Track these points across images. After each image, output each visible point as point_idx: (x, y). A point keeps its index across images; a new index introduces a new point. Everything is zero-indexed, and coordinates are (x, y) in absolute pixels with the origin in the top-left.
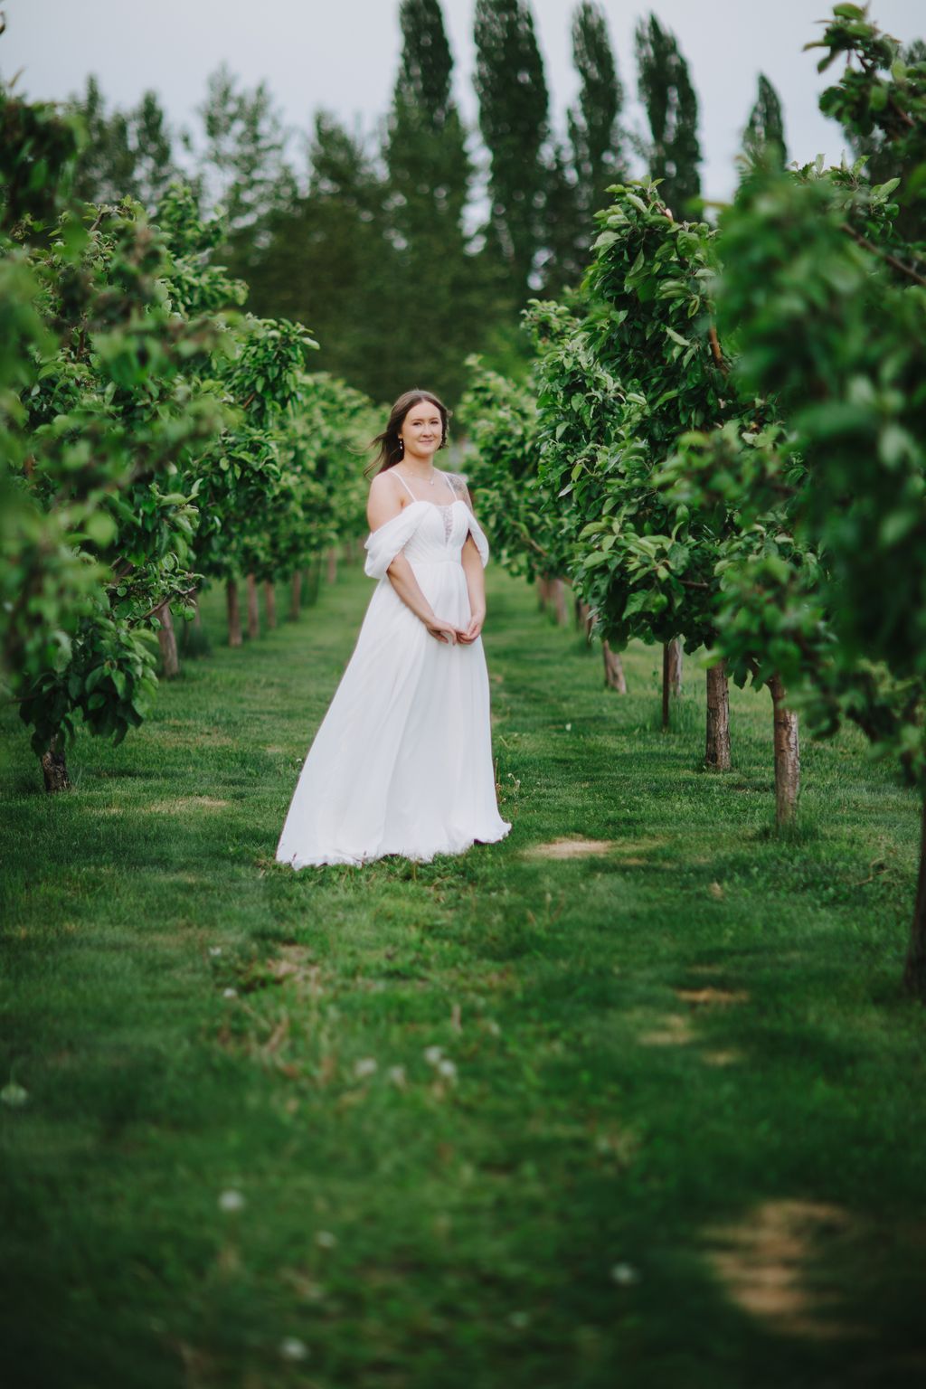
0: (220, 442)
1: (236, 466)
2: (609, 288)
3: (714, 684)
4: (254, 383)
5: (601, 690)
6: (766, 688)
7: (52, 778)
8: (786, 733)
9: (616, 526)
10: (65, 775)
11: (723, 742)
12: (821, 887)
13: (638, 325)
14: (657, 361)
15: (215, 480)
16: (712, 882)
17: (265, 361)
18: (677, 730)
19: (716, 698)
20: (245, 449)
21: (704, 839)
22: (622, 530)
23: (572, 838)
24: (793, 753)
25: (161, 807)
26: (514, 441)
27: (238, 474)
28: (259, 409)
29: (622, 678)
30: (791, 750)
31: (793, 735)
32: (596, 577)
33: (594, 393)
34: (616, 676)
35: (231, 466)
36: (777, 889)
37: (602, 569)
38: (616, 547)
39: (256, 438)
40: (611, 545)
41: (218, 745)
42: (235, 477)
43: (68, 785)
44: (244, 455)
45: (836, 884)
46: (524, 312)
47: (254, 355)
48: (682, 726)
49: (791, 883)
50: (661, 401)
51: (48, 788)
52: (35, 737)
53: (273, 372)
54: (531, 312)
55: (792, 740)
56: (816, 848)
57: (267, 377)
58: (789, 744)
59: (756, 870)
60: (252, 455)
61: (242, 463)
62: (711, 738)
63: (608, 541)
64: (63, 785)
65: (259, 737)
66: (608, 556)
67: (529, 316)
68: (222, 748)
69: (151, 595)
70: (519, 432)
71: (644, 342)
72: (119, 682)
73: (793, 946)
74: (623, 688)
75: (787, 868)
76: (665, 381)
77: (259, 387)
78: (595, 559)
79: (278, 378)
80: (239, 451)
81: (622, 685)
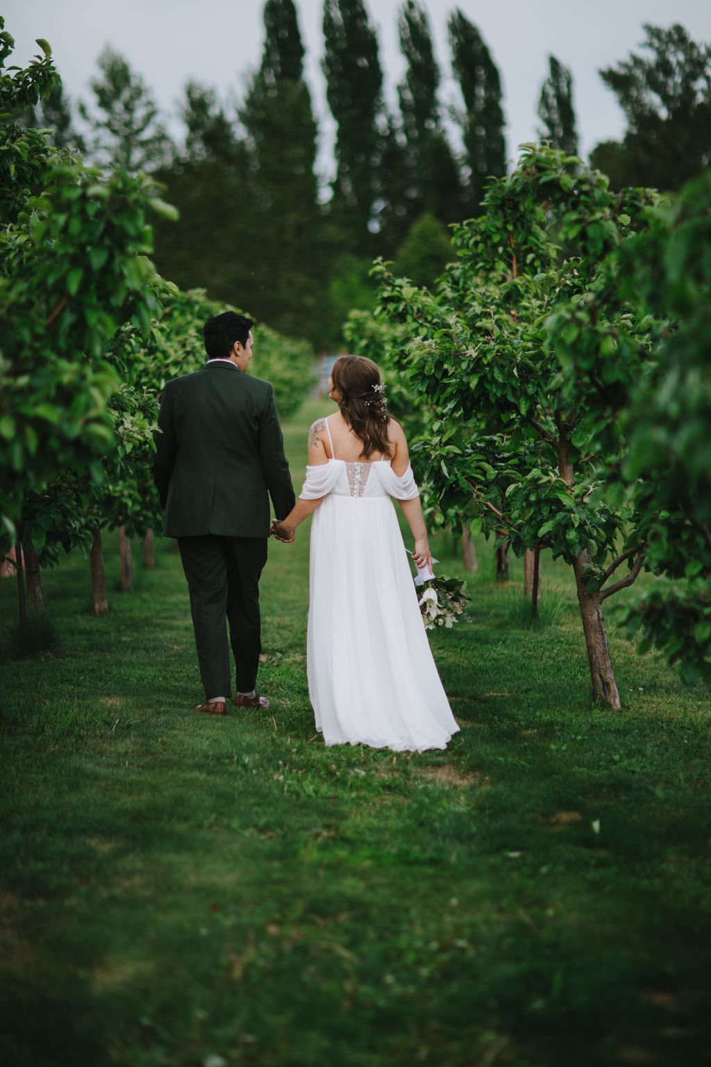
1: (30, 431)
4: (63, 281)
5: (590, 708)
17: (84, 238)
26: (464, 366)
27: (33, 444)
28: (74, 327)
29: (614, 687)
34: (606, 685)
35: (20, 431)
39: (66, 379)
42: (26, 451)
44: (43, 411)
47: (65, 229)
53: (98, 260)
57: (88, 269)
60: (59, 411)
61: (41, 426)
70: (472, 352)
77: (73, 286)
79: (107, 269)
80: (36, 404)
81: (615, 697)
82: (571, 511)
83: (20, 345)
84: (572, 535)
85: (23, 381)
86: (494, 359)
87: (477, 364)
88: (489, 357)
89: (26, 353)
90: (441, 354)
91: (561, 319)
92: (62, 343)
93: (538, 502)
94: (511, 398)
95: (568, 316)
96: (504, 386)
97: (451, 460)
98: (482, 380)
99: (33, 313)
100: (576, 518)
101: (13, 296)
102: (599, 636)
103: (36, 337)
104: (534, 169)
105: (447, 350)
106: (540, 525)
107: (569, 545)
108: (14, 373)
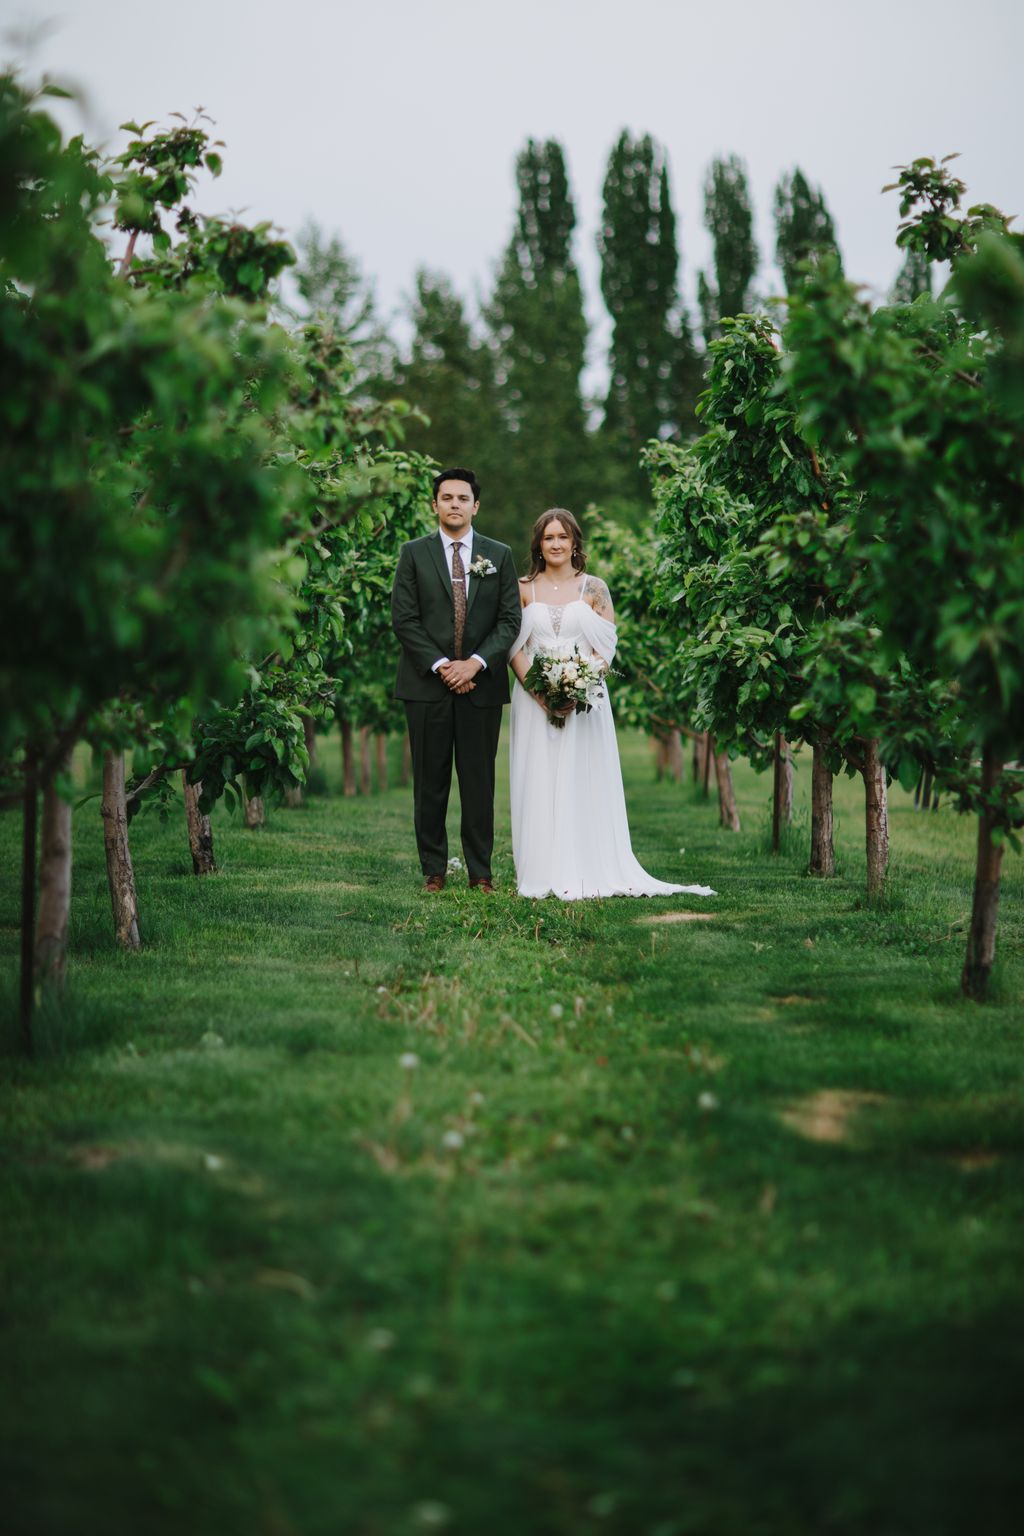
0: (352, 566)
1: (368, 590)
2: (720, 410)
3: (819, 794)
5: (716, 829)
6: (859, 775)
7: (200, 862)
8: (876, 815)
9: (723, 623)
10: (212, 860)
11: (827, 850)
12: (904, 942)
13: (746, 443)
14: (763, 477)
16: (806, 938)
18: (787, 853)
19: (821, 808)
20: (376, 574)
21: (801, 910)
22: (729, 627)
23: (681, 912)
24: (883, 833)
25: (303, 887)
26: (633, 583)
28: (388, 537)
29: (736, 817)
30: (881, 830)
31: (883, 816)
32: (705, 669)
33: (708, 516)
34: (730, 816)
35: (363, 588)
36: (863, 944)
37: (710, 661)
38: (723, 641)
39: (386, 564)
40: (719, 640)
41: (348, 851)
42: (366, 599)
43: (215, 869)
44: (375, 579)
45: (915, 940)
46: (643, 450)
48: (792, 850)
49: (876, 939)
50: (764, 515)
51: (196, 870)
52: (202, 798)
54: (650, 450)
55: (882, 821)
56: (903, 916)
58: (879, 824)
59: (846, 929)
60: (383, 579)
61: (374, 587)
62: (816, 845)
63: (717, 636)
64: (210, 869)
65: (386, 847)
66: (716, 649)
67: (648, 455)
68: (352, 853)
69: (296, 692)
71: (751, 459)
72: (279, 747)
73: (871, 973)
74: (737, 828)
75: (874, 929)
76: (769, 495)
78: (704, 650)
79: (406, 508)
81: (735, 823)
85: (363, 564)
87: (641, 583)
89: (363, 550)
91: (662, 545)
92: (382, 546)
98: (645, 593)
105: (622, 571)
106: (679, 692)
108: (358, 560)
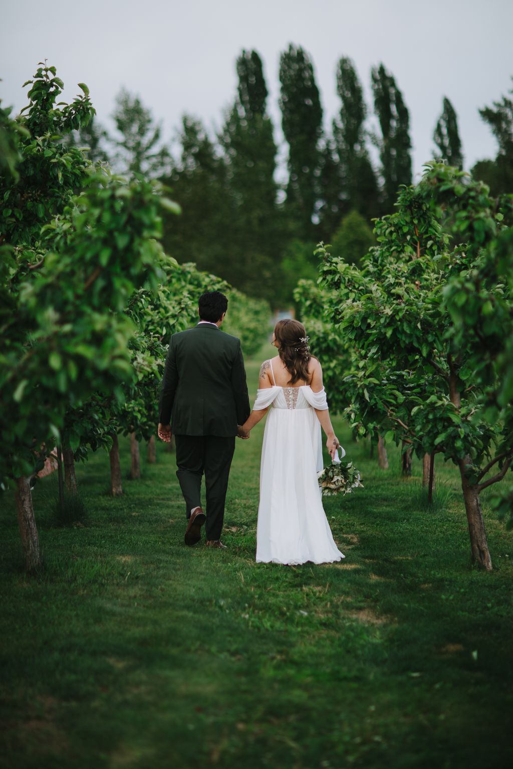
1: (72, 364)
4: (96, 257)
5: (470, 569)
15: (45, 381)
17: (113, 226)
26: (382, 321)
27: (73, 372)
28: (104, 289)
29: (488, 554)
34: (482, 552)
35: (65, 364)
39: (99, 326)
42: (69, 379)
44: (83, 350)
47: (99, 220)
53: (122, 242)
57: (115, 248)
60: (93, 350)
61: (80, 361)
70: (388, 311)
77: (104, 259)
79: (129, 248)
80: (76, 344)
81: (488, 561)
82: (458, 426)
83: (66, 302)
84: (459, 444)
85: (67, 328)
86: (404, 316)
87: (392, 320)
88: (401, 315)
89: (69, 308)
90: (366, 312)
91: (453, 288)
92: (96, 301)
93: (435, 419)
94: (416, 345)
95: (459, 286)
96: (410, 336)
97: (372, 389)
98: (395, 331)
99: (75, 279)
100: (462, 431)
101: (61, 267)
102: (477, 517)
103: (78, 297)
104: (435, 181)
105: (370, 309)
106: (436, 436)
107: (457, 451)
108: (61, 322)
